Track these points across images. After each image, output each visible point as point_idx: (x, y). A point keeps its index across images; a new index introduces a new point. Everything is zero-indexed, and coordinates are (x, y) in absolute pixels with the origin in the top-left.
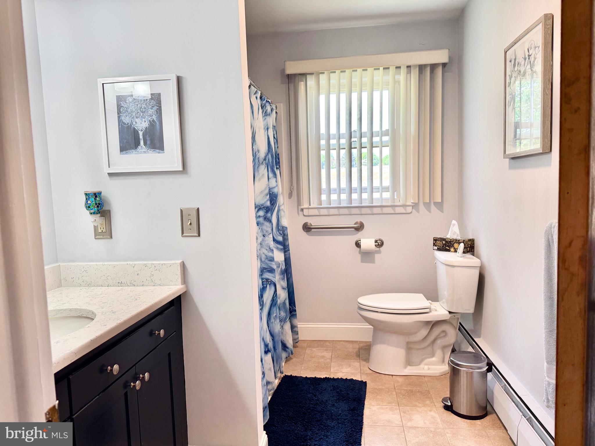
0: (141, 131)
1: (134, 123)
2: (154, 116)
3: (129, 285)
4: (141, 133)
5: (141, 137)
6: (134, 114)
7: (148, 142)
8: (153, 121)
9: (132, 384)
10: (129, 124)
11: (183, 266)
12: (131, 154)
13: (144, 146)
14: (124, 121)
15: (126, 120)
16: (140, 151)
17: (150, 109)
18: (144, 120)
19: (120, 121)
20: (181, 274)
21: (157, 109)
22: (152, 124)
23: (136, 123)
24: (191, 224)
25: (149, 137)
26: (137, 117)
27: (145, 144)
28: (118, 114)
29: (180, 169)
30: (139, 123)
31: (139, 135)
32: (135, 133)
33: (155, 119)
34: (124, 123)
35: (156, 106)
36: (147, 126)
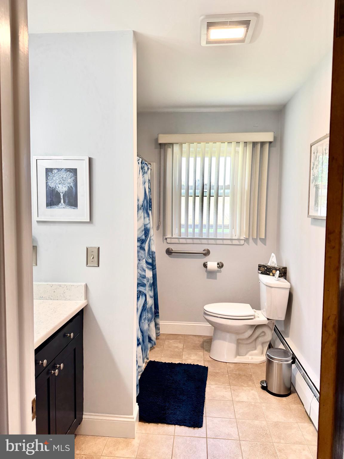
0: (62, 193)
1: (57, 188)
2: (72, 183)
3: (47, 298)
4: (62, 195)
5: (62, 197)
6: (57, 181)
7: (67, 201)
8: (71, 187)
9: (53, 372)
10: (54, 188)
11: (86, 287)
12: (54, 208)
13: (63, 204)
14: (50, 186)
15: (52, 185)
16: (60, 207)
17: (69, 179)
18: (64, 186)
19: (47, 185)
20: (85, 292)
21: (74, 179)
22: (70, 189)
23: (59, 187)
24: (93, 258)
25: (68, 197)
26: (59, 184)
27: (64, 202)
28: (46, 181)
29: (88, 220)
30: (61, 188)
31: (60, 195)
32: (58, 194)
33: (72, 186)
34: (50, 187)
35: (74, 177)
36: (67, 190)
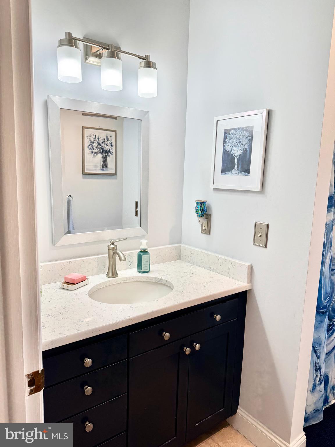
0: (237, 157)
1: (233, 151)
2: (247, 145)
3: (215, 271)
4: (236, 159)
5: (236, 162)
6: (233, 144)
7: (240, 167)
8: (246, 149)
9: (185, 348)
10: (230, 151)
11: (251, 269)
12: (228, 175)
13: (236, 169)
14: (227, 149)
15: (228, 148)
16: (234, 173)
17: (245, 140)
18: (239, 148)
19: (224, 149)
20: (248, 274)
21: (250, 139)
22: (245, 152)
23: (234, 151)
24: (261, 236)
25: (241, 162)
26: (235, 146)
27: (238, 168)
28: (224, 144)
29: (258, 189)
30: (236, 151)
31: (235, 160)
32: (233, 158)
33: (247, 148)
34: (226, 151)
35: (249, 137)
36: (241, 153)
